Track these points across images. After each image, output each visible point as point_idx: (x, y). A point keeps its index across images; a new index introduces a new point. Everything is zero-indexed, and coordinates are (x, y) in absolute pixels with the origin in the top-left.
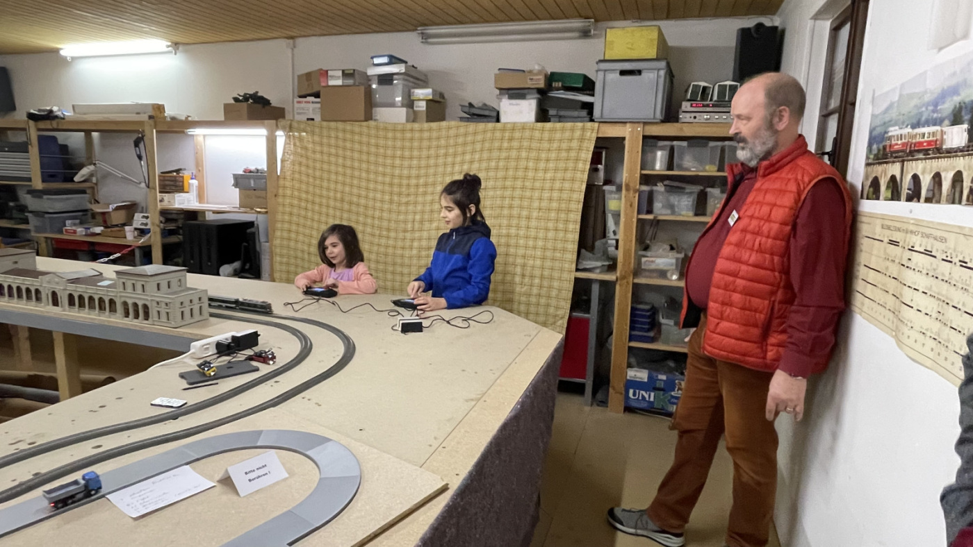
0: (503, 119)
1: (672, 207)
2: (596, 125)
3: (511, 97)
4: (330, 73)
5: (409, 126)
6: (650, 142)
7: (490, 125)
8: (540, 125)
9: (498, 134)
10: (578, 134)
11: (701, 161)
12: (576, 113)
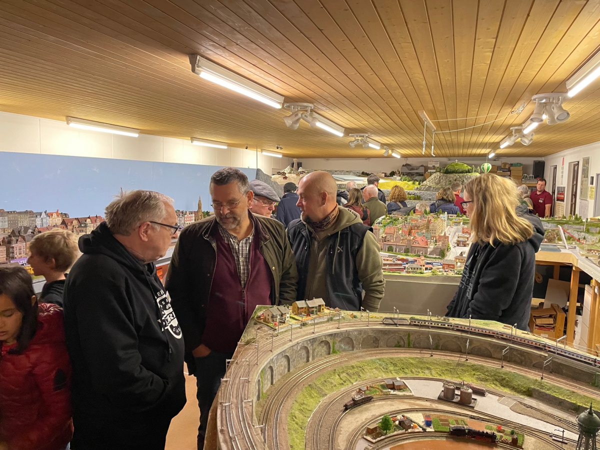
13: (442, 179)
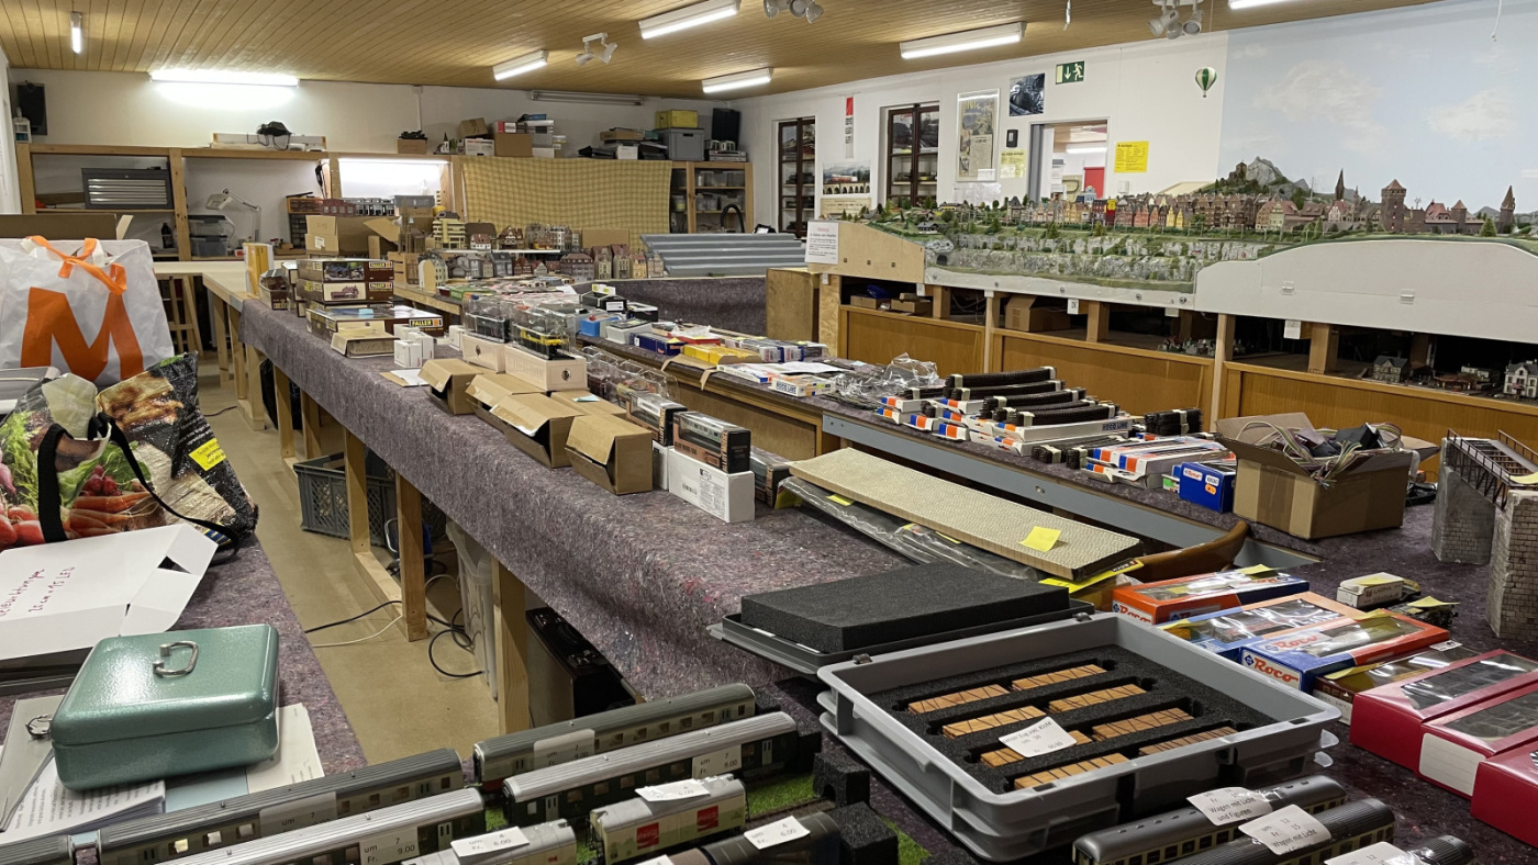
0: (620, 157)
1: (706, 206)
2: (671, 162)
3: (624, 145)
4: (507, 124)
5: (556, 160)
6: (698, 171)
7: (613, 161)
8: (641, 161)
9: (619, 167)
10: (662, 167)
11: (719, 181)
12: (659, 155)
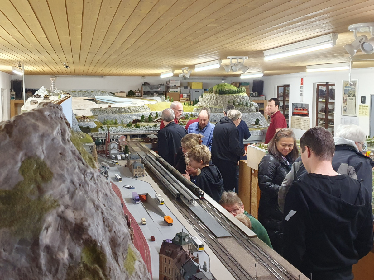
13: (219, 99)
